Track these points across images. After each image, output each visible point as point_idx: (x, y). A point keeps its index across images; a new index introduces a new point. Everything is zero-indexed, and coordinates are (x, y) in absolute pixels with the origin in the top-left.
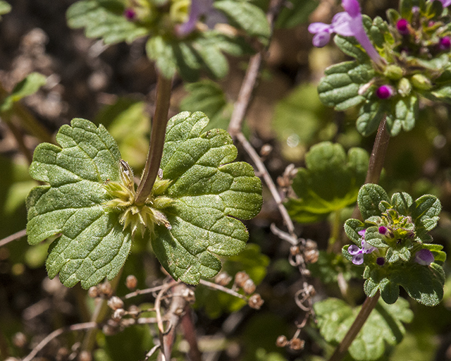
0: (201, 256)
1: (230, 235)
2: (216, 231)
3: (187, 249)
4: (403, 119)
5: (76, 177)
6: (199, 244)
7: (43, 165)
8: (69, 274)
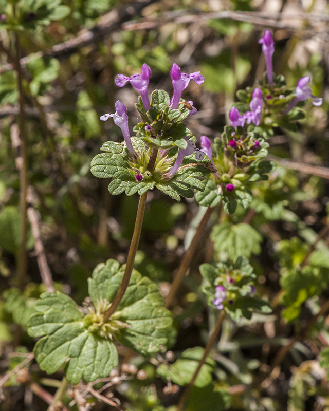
0: (154, 334)
1: (162, 316)
2: (155, 317)
3: (144, 334)
4: (245, 198)
5: (61, 324)
6: (149, 328)
7: (37, 327)
8: (91, 375)
